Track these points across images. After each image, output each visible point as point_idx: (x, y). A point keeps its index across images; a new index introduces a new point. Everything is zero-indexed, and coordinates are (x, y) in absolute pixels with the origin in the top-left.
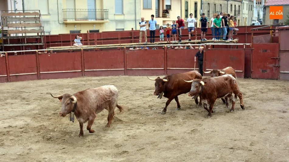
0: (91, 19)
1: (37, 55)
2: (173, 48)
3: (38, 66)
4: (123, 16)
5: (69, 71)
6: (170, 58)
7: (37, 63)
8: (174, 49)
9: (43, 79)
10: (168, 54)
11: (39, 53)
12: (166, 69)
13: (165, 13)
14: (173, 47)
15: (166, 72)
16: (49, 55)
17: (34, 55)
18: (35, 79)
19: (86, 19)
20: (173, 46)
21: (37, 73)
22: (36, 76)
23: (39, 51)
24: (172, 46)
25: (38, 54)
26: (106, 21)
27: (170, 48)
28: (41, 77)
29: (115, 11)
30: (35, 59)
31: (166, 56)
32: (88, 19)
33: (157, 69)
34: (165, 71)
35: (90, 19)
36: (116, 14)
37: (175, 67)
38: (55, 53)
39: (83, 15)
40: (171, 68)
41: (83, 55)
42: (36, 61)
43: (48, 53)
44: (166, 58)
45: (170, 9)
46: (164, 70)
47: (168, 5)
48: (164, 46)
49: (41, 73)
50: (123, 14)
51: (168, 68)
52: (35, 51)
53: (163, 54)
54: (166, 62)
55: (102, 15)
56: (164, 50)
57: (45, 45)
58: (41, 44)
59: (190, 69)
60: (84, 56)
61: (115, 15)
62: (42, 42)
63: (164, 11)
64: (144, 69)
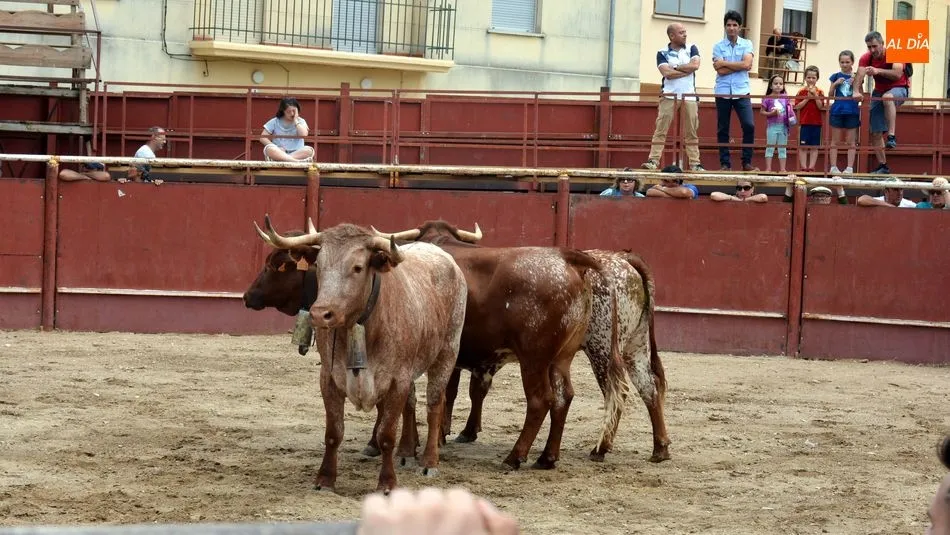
0: (353, 42)
1: (54, 182)
2: (841, 201)
3: (52, 248)
4: (539, 41)
5: (225, 294)
6: (822, 258)
7: (46, 231)
8: (847, 207)
9: (75, 326)
10: (810, 236)
11: (67, 174)
12: (794, 323)
13: (779, 53)
14: (842, 194)
15: (794, 334)
16: (121, 193)
17: (34, 185)
18: (25, 326)
19: (324, 41)
20: (846, 188)
21: (39, 290)
22: (31, 309)
23: (63, 166)
24: (838, 186)
25: (61, 180)
26: (436, 62)
27: (828, 200)
28: (64, 314)
29: (495, 13)
30: (41, 207)
31: (798, 242)
32: (334, 42)
33: (743, 313)
34: (789, 331)
35: (349, 43)
36: (499, 29)
37: (852, 313)
38: (159, 182)
39: (305, 20)
40: (823, 317)
41: (315, 202)
42: (41, 218)
43: (115, 176)
44: (799, 259)
45: (808, 35)
46: (783, 327)
47: (800, 13)
48: (793, 185)
49: (65, 290)
50: (536, 32)
51: (807, 314)
52: (43, 165)
53: (785, 232)
54: (796, 277)
55: (417, 28)
56: (790, 205)
57: (100, 136)
58: (76, 130)
59: (937, 325)
60: (319, 209)
61: (491, 37)
62: (84, 118)
63: (771, 41)
64: (667, 309)
